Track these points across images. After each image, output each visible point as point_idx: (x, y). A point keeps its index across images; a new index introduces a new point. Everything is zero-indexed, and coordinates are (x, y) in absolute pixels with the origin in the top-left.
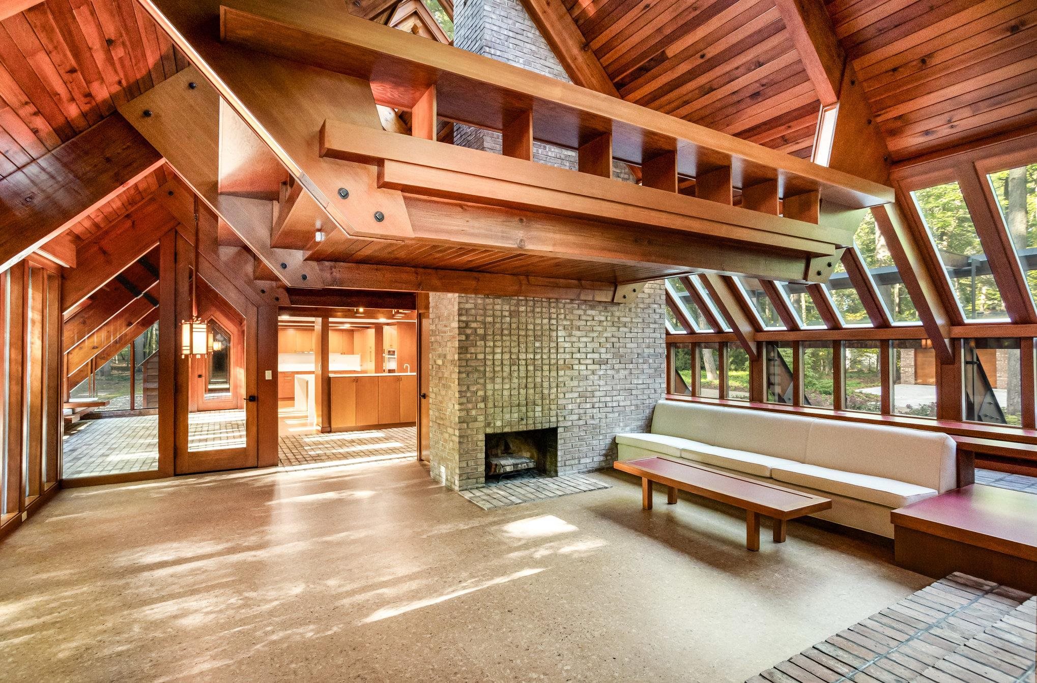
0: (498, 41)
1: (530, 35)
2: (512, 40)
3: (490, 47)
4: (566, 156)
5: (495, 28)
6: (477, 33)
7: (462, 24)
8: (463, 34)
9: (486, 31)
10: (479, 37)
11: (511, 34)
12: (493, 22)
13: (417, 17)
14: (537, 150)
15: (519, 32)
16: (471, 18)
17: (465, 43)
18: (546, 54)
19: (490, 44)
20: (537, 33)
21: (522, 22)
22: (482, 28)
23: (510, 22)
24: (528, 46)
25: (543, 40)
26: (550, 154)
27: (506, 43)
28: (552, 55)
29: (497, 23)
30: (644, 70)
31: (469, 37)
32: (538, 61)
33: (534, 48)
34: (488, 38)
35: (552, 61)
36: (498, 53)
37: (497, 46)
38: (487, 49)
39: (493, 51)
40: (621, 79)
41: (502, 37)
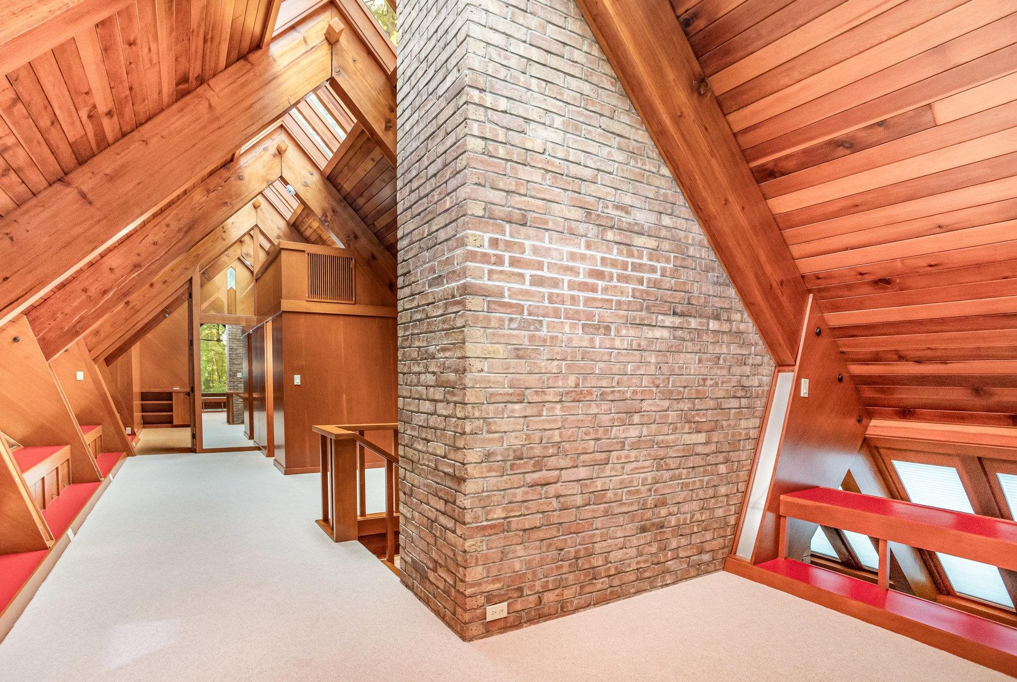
0: (503, 73)
1: (578, 56)
2: (536, 70)
3: (482, 90)
4: (651, 341)
5: (497, 39)
6: (449, 50)
7: (415, 26)
8: (416, 50)
9: (471, 45)
10: (453, 61)
11: (535, 54)
12: (494, 21)
13: (335, 11)
14: (592, 340)
15: (555, 47)
16: (434, 12)
17: (420, 73)
18: (615, 102)
19: (481, 81)
20: (596, 51)
21: (560, 21)
22: (461, 37)
23: (533, 22)
24: (574, 83)
25: (608, 69)
26: (617, 343)
27: (522, 78)
28: (627, 105)
29: (502, 25)
30: (851, 145)
31: (431, 58)
32: (596, 120)
33: (586, 88)
34: (476, 66)
35: (625, 118)
36: (503, 104)
37: (499, 86)
38: (475, 95)
39: (489, 99)
40: (775, 160)
41: (513, 62)
